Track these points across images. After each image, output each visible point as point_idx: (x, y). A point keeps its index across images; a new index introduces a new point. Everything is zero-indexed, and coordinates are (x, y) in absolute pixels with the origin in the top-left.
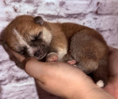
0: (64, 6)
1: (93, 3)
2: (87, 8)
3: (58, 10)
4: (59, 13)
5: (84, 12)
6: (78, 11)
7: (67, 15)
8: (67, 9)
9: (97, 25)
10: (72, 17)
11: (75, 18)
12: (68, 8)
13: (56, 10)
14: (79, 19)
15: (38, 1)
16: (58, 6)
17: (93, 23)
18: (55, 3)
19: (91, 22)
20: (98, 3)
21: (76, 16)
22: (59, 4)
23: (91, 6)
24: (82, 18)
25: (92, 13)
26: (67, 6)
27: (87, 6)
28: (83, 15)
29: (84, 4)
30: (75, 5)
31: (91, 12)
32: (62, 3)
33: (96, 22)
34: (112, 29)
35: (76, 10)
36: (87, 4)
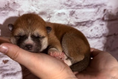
0: (74, 15)
1: (100, 11)
2: (95, 16)
3: (68, 19)
4: (69, 22)
5: (92, 20)
6: (86, 19)
7: (77, 24)
8: (77, 18)
9: (103, 30)
10: (81, 25)
11: (84, 25)
12: (78, 16)
13: (66, 19)
14: (87, 26)
15: (50, 13)
16: (68, 15)
17: (99, 29)
18: (66, 13)
19: (98, 28)
20: (105, 10)
21: (84, 23)
22: (69, 13)
23: (98, 13)
24: (90, 25)
25: (100, 20)
26: (76, 15)
27: (95, 14)
28: (91, 22)
29: (92, 12)
30: (84, 13)
31: (98, 19)
32: (72, 12)
33: (102, 28)
34: (116, 33)
35: (84, 18)
36: (94, 12)
